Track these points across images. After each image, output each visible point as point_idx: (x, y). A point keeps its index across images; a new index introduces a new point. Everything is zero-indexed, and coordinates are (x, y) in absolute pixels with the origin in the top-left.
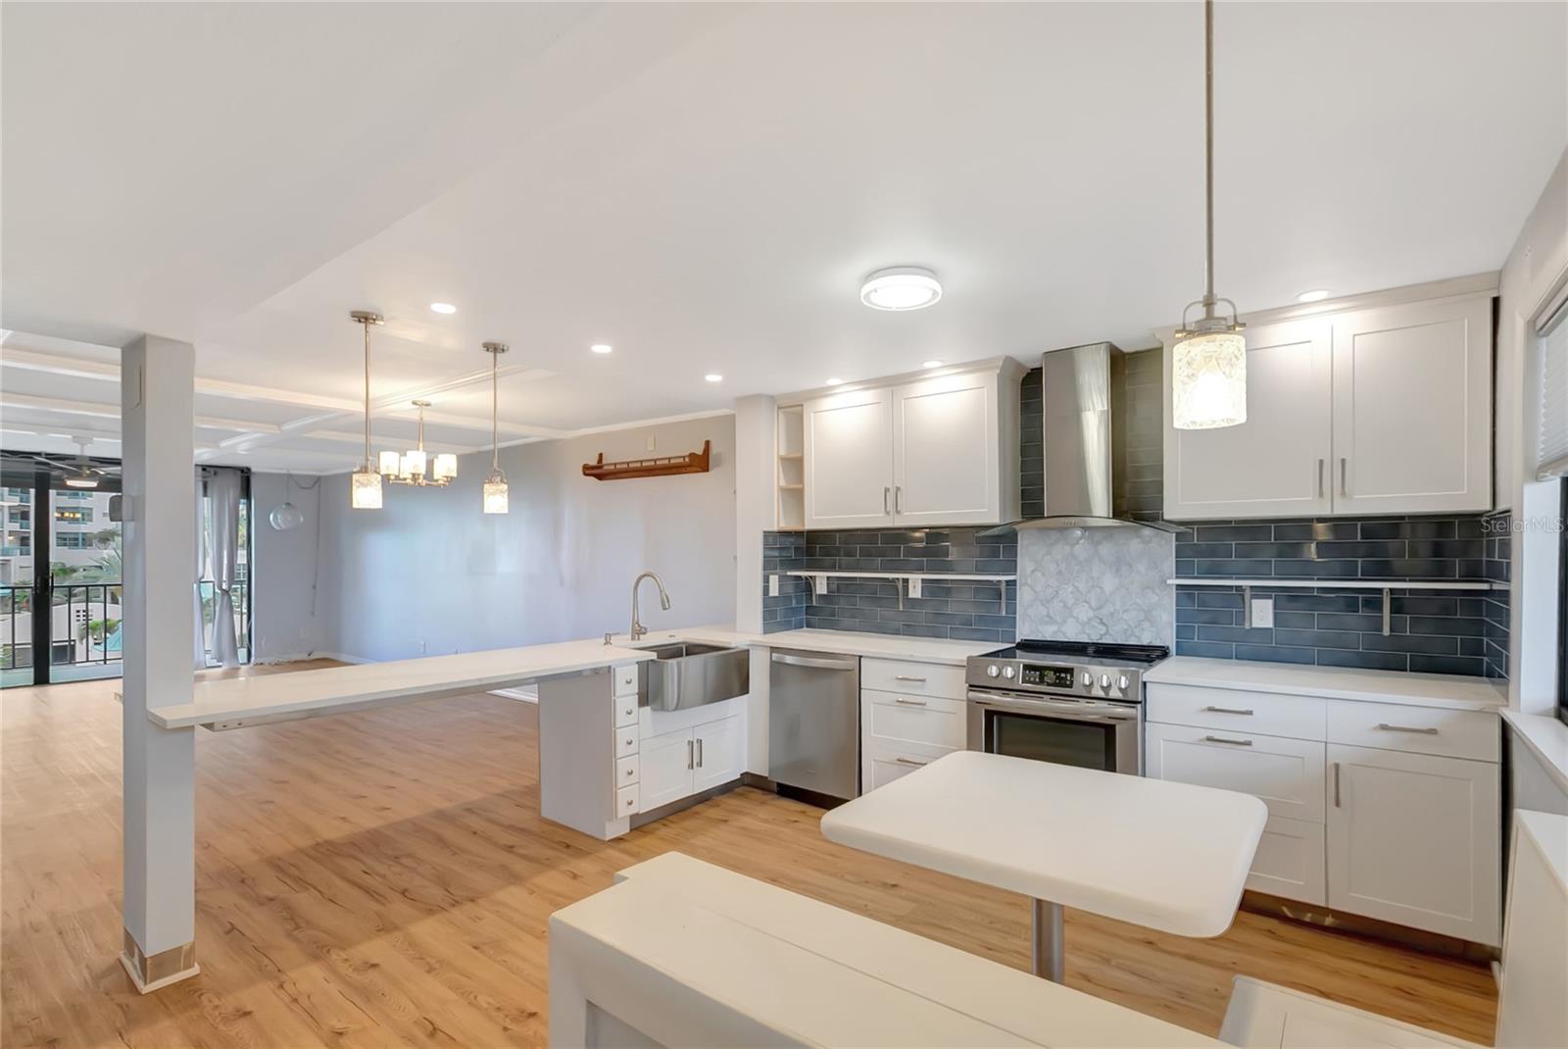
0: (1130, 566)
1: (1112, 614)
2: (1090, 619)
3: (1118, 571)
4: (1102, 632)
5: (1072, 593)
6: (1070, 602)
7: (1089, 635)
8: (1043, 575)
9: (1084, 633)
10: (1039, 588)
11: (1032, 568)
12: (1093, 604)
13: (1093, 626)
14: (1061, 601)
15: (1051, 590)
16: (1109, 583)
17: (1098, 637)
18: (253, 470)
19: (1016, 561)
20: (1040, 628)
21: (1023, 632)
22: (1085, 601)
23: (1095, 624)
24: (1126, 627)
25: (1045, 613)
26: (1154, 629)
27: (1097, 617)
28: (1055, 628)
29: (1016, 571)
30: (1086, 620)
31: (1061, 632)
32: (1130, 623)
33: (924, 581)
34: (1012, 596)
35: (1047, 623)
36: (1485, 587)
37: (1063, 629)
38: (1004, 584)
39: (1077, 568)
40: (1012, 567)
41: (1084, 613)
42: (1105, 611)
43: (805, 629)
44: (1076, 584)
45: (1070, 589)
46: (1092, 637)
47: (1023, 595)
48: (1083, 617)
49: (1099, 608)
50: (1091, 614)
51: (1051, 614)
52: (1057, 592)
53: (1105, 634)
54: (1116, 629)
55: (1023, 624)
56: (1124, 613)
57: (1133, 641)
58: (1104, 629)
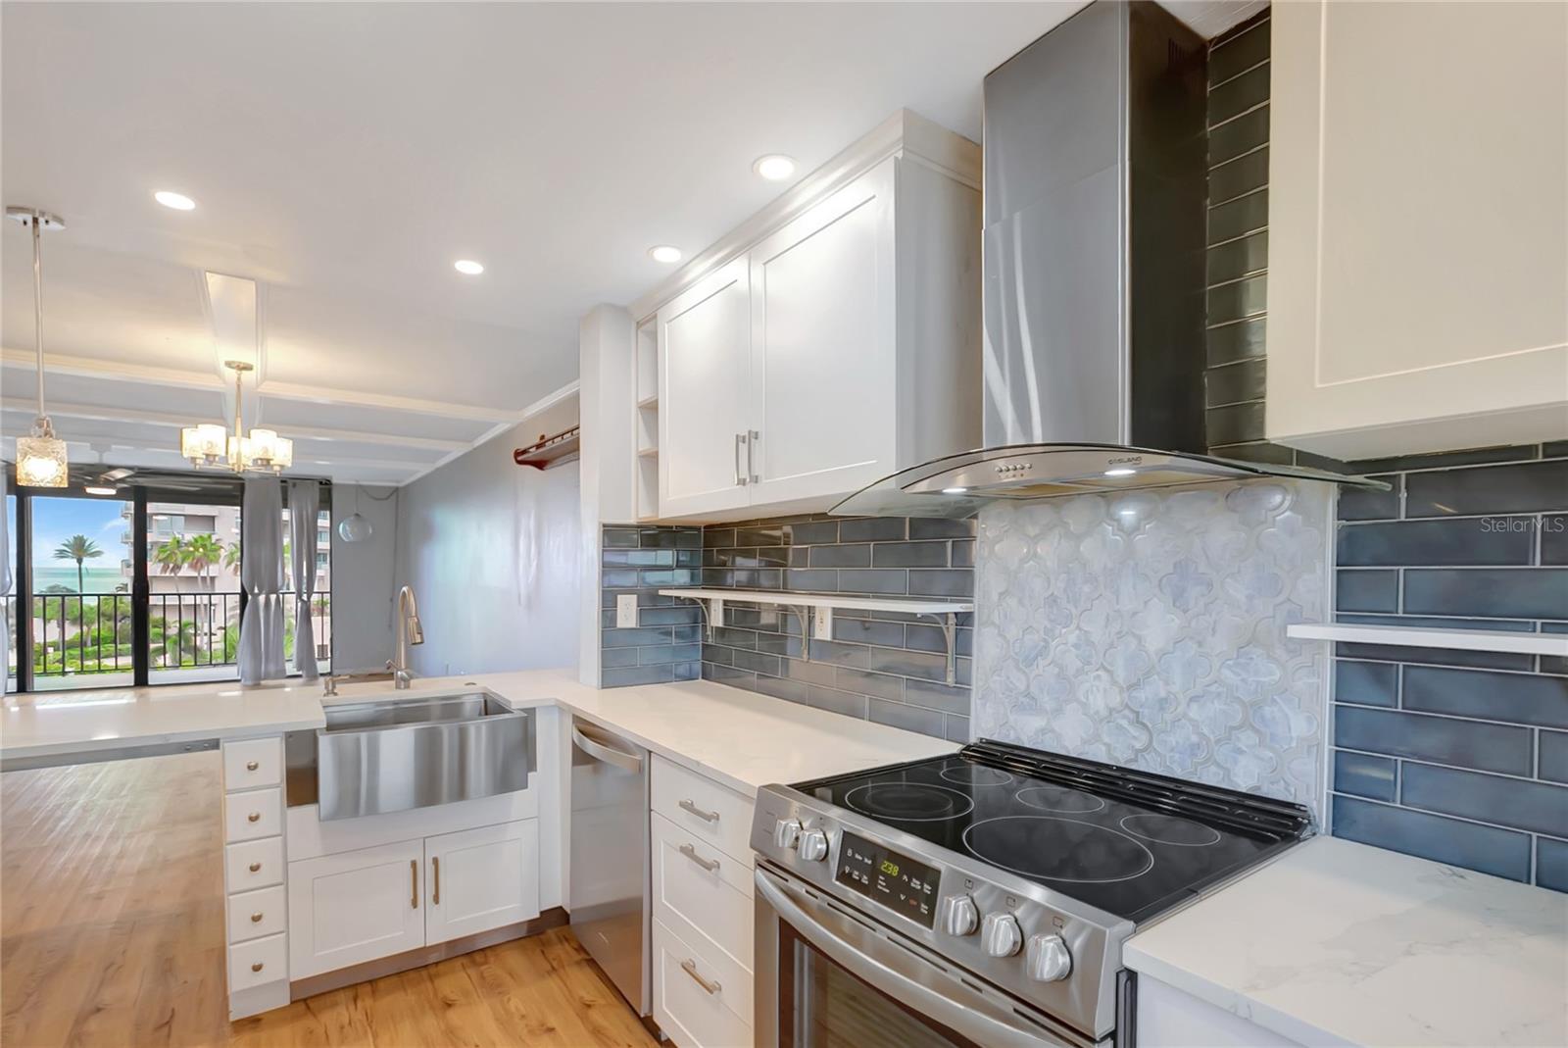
0: (1210, 585)
1: (1163, 704)
2: (1112, 711)
3: (1178, 598)
4: (1138, 745)
5: (1076, 646)
6: (1072, 666)
7: (1110, 747)
8: (1021, 603)
9: (1101, 741)
10: (1012, 632)
11: (1001, 589)
12: (1121, 675)
13: (1120, 727)
14: (1053, 663)
15: (1035, 636)
16: (1158, 626)
17: (1132, 754)
18: (334, 481)
19: (971, 572)
20: (1011, 719)
21: (982, 723)
22: (1104, 667)
23: (1124, 723)
24: (1194, 739)
25: (1022, 687)
26: (1263, 752)
27: (1129, 707)
28: (1041, 723)
29: (972, 594)
30: (1104, 713)
31: (1053, 731)
32: (1206, 729)
33: (836, 611)
34: (964, 649)
35: (1026, 711)
37: (1057, 727)
38: (952, 621)
39: (1086, 589)
40: (964, 585)
41: (1099, 695)
42: (1141, 695)
43: (700, 680)
44: (1086, 626)
45: (1072, 638)
46: (1118, 754)
47: (986, 644)
48: (1098, 703)
49: (1134, 686)
50: (1116, 700)
51: (1034, 689)
52: (1046, 644)
53: (1145, 749)
54: (1172, 740)
55: (984, 705)
56: (1192, 699)
57: (1210, 777)
58: (1144, 738)
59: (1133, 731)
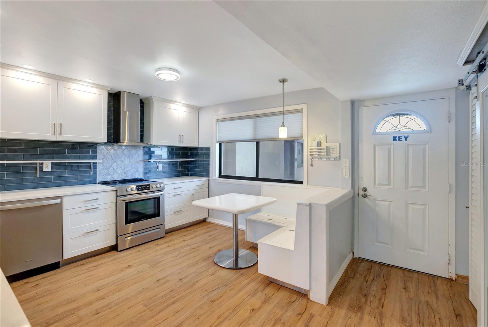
0: (132, 157)
1: (128, 171)
2: (121, 173)
3: (129, 158)
5: (116, 165)
6: (115, 168)
7: (121, 177)
8: (106, 160)
9: (120, 177)
10: (105, 164)
11: (103, 158)
12: (122, 168)
14: (113, 168)
15: (109, 164)
16: (127, 162)
17: (124, 178)
19: (96, 155)
20: (105, 177)
21: (99, 179)
22: (120, 168)
23: (123, 174)
24: (132, 174)
25: (107, 172)
26: (138, 174)
27: (124, 172)
28: (110, 177)
29: (96, 159)
30: (120, 173)
32: (133, 172)
33: (52, 163)
34: (95, 167)
35: (108, 176)
36: (194, 160)
37: (113, 177)
38: (92, 163)
39: (117, 157)
40: (95, 157)
41: (119, 171)
42: (125, 170)
44: (117, 163)
46: (122, 178)
47: (99, 167)
48: (119, 172)
49: (125, 169)
50: (122, 171)
51: (110, 172)
52: (111, 165)
53: (126, 177)
54: (129, 175)
55: (99, 177)
56: (131, 170)
57: (133, 178)
58: (126, 175)
59: (124, 175)
